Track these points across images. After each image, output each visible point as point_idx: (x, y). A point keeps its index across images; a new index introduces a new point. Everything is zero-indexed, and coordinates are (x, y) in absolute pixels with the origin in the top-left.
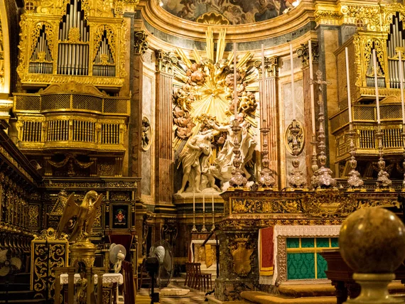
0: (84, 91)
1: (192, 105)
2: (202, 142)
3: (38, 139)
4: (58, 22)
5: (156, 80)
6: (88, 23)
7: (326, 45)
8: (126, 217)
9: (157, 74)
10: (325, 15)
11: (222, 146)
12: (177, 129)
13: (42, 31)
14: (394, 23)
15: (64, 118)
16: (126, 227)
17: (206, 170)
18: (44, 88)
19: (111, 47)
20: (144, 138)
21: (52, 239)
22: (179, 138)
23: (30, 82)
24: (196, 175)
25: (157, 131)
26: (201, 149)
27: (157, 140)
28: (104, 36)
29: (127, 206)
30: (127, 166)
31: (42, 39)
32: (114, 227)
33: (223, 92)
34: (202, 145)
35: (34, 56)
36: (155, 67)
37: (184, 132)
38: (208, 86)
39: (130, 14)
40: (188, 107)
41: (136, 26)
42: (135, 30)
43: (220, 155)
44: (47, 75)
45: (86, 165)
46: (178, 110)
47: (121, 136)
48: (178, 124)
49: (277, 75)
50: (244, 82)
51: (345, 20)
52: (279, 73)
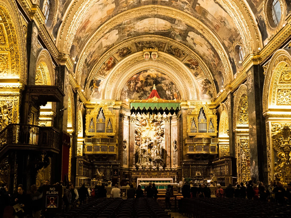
0: (104, 137)
1: (142, 133)
2: (144, 147)
3: (91, 151)
4: (96, 117)
5: (129, 126)
6: (105, 117)
7: (183, 115)
8: (117, 173)
9: (129, 124)
10: (183, 105)
11: (152, 147)
12: (137, 142)
13: (92, 119)
14: (201, 111)
15: (99, 145)
16: (117, 176)
17: (146, 156)
18: (93, 136)
19: (112, 124)
20: (124, 146)
21: (95, 180)
22: (137, 145)
23: (89, 135)
24: (142, 158)
25: (129, 143)
26: (144, 149)
27: (129, 147)
28: (110, 120)
29: (118, 169)
30: (118, 157)
31: (92, 122)
32: (114, 176)
33: (153, 128)
34: (144, 148)
35: (90, 127)
36: (128, 122)
37: (139, 143)
38: (147, 126)
39: (119, 108)
40: (141, 134)
41: (121, 112)
42: (120, 113)
43: (151, 150)
44: (94, 133)
45: (105, 158)
46: (137, 135)
47: (115, 150)
48: (137, 140)
49: (171, 123)
50: (160, 125)
51: (190, 107)
52: (171, 122)
